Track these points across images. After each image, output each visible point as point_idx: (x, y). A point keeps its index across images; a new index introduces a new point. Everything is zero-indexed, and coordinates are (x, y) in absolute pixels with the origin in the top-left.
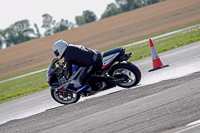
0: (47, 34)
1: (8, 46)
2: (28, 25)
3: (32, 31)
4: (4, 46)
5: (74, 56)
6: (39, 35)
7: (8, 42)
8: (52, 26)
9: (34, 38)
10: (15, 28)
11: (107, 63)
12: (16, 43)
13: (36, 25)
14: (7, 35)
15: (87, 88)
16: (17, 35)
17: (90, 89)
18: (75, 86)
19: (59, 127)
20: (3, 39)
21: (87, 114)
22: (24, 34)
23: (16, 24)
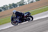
0: (29, 3)
1: (19, 6)
2: (24, 1)
3: (25, 3)
4: (18, 6)
5: (18, 14)
6: (27, 4)
7: (19, 5)
8: (30, 2)
9: (25, 4)
10: (21, 2)
11: (26, 15)
12: (21, 6)
13: (26, 1)
14: (19, 4)
15: (20, 21)
16: (21, 3)
17: (21, 22)
18: (18, 21)
19: (31, 26)
20: (18, 4)
21: (38, 23)
22: (23, 3)
23: (21, 1)
